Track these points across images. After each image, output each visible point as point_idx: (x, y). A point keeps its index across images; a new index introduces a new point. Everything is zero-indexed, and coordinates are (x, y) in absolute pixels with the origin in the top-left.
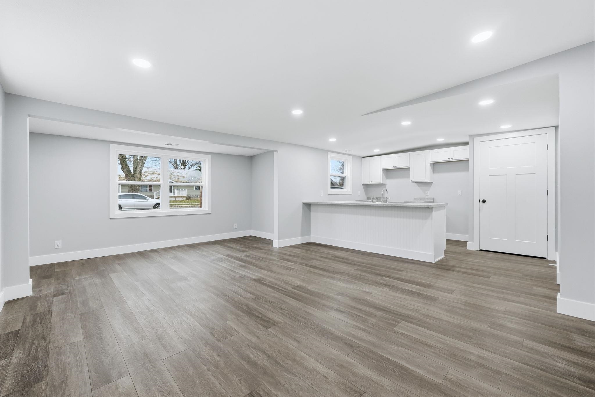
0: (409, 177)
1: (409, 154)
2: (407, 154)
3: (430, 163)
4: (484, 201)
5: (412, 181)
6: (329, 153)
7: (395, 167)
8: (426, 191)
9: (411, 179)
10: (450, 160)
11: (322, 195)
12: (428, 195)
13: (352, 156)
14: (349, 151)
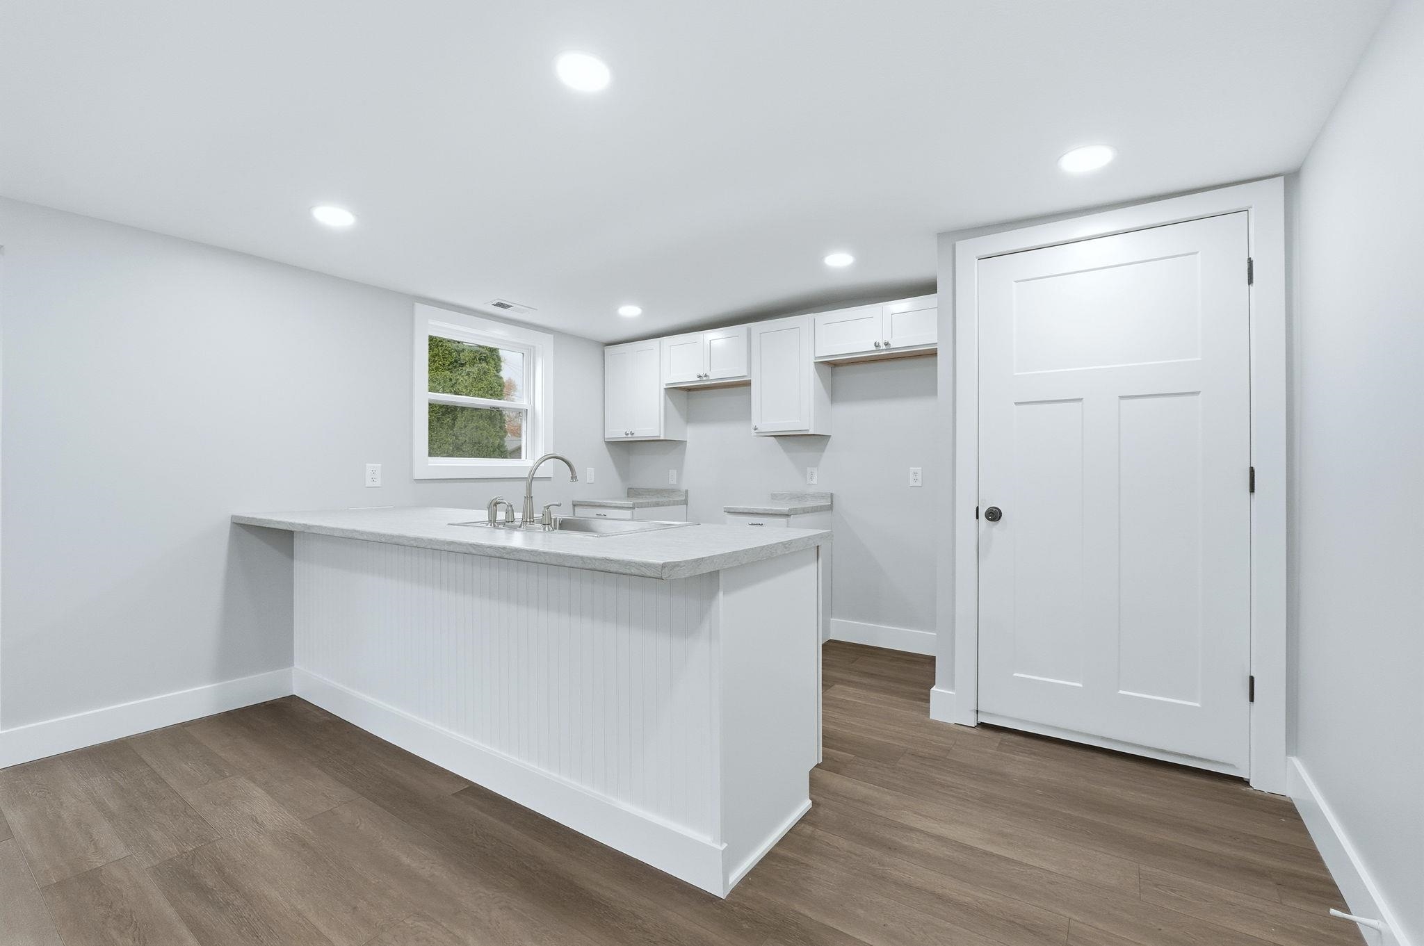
0: (746, 415)
1: (749, 331)
2: (741, 329)
3: (815, 363)
4: (994, 515)
5: (755, 429)
6: (419, 307)
7: (705, 378)
8: (809, 469)
9: (755, 421)
10: (882, 348)
11: (378, 483)
12: (815, 481)
13: (552, 336)
14: (517, 306)
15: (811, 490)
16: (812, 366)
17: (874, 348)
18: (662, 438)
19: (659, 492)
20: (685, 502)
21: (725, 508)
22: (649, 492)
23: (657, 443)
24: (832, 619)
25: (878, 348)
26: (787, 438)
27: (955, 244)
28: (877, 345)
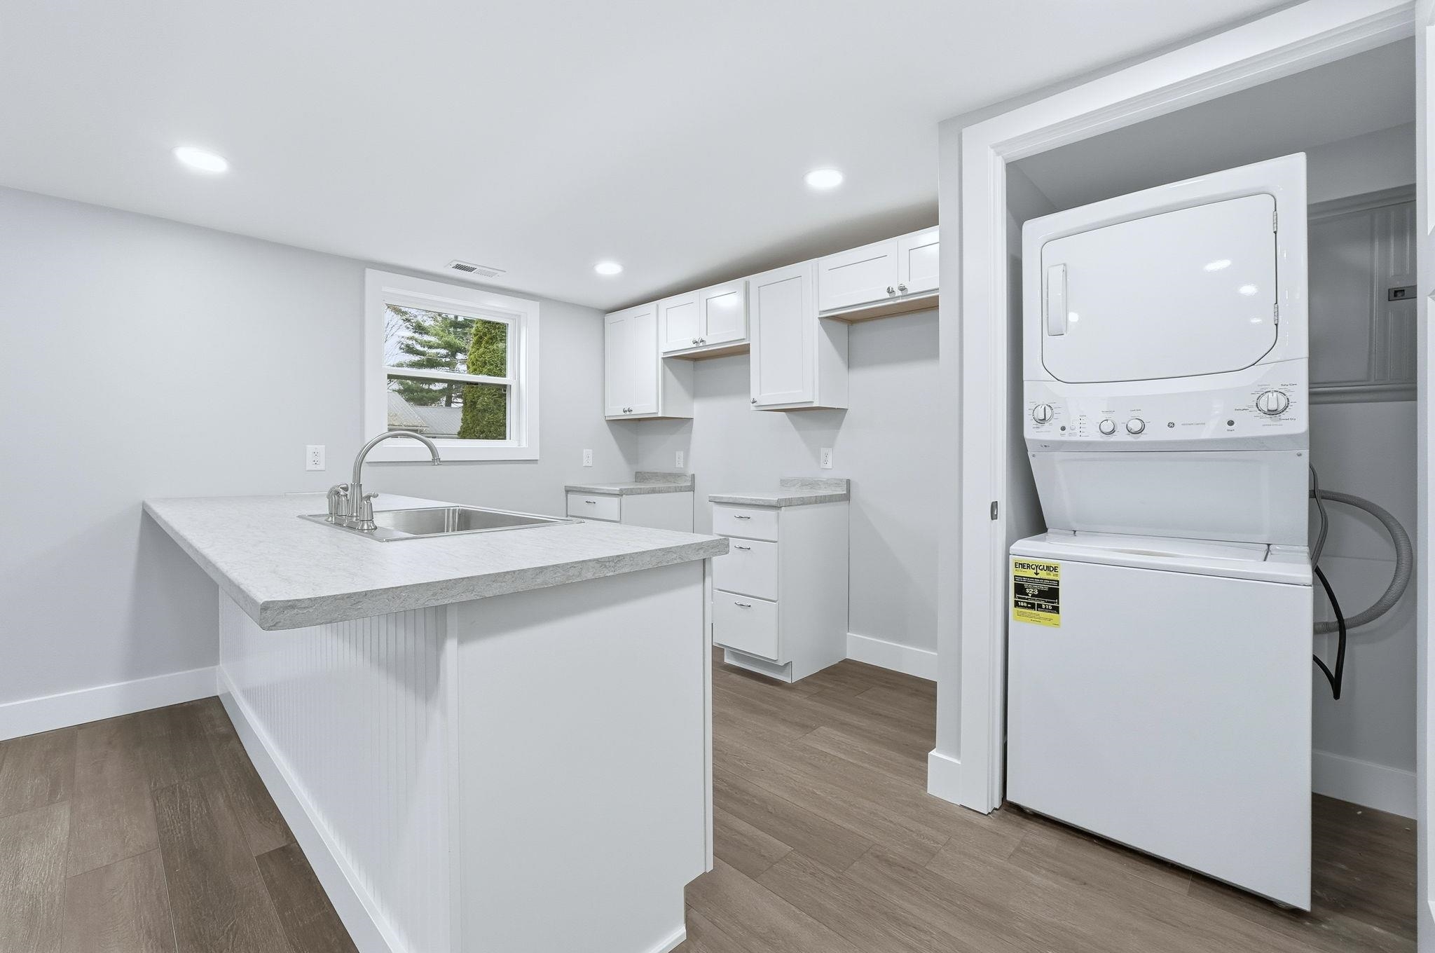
1: (748, 286)
2: (739, 283)
3: (819, 319)
5: (755, 403)
6: (369, 273)
7: (701, 344)
8: (824, 451)
9: (754, 394)
10: (896, 295)
11: (321, 466)
12: (829, 465)
13: (538, 303)
14: (481, 268)
15: (825, 476)
16: (817, 322)
17: (887, 296)
18: (660, 415)
19: (667, 477)
20: (692, 488)
21: (710, 497)
22: (655, 476)
23: (653, 422)
24: (849, 634)
25: (892, 295)
26: (797, 412)
27: (961, 133)
28: (890, 291)
